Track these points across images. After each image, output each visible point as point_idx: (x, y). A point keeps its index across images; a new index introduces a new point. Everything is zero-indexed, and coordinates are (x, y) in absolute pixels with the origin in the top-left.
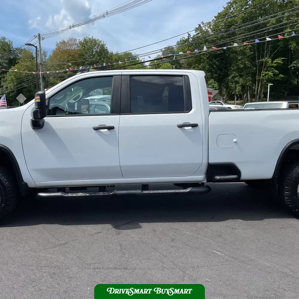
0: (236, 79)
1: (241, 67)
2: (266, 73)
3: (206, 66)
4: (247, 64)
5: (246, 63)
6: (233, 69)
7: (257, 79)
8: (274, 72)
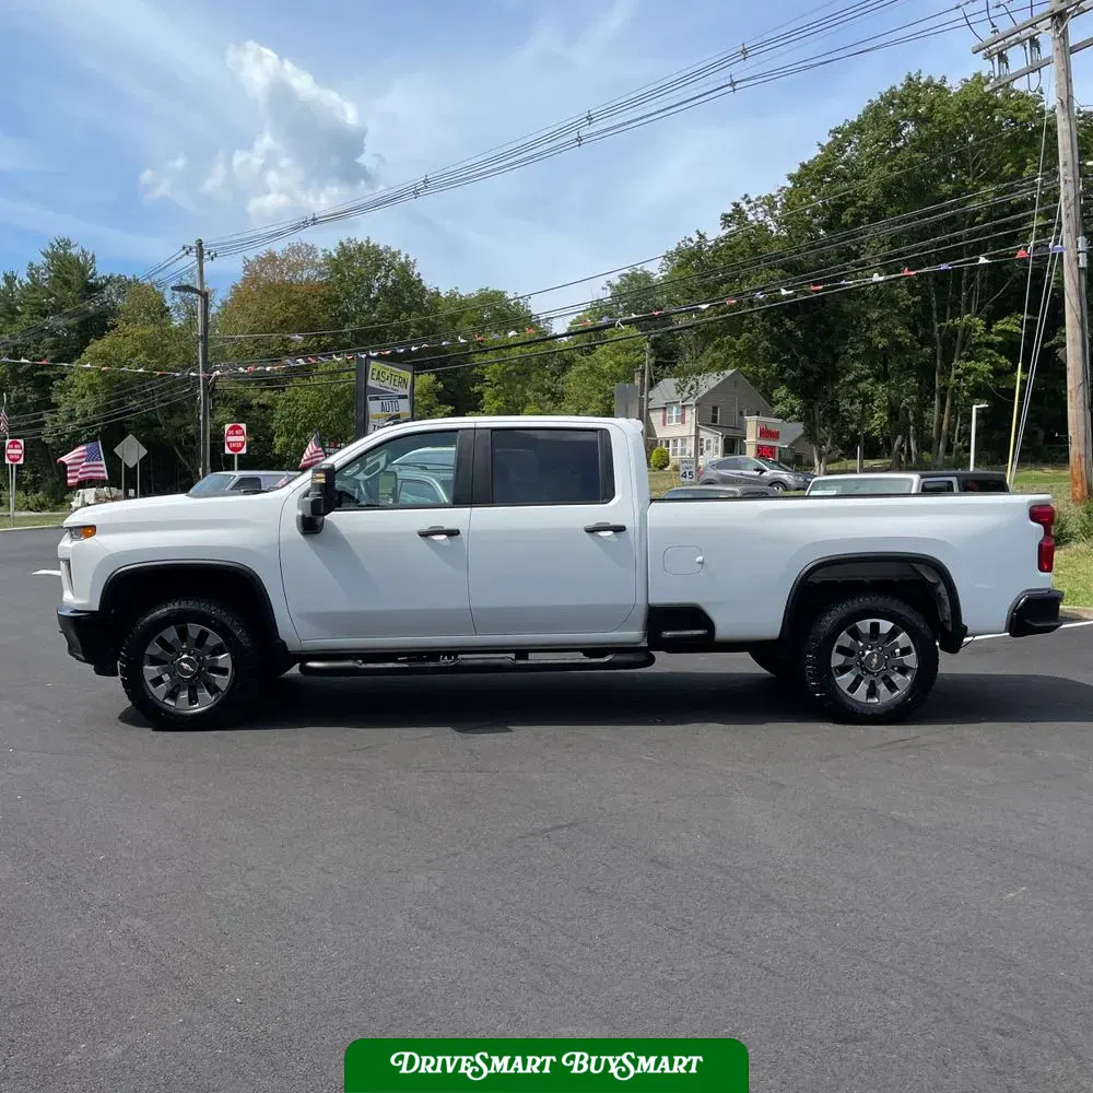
0: (862, 386)
1: (880, 346)
2: (968, 364)
3: (760, 342)
4: (900, 335)
5: (897, 332)
6: (851, 352)
7: (937, 386)
8: (997, 362)
